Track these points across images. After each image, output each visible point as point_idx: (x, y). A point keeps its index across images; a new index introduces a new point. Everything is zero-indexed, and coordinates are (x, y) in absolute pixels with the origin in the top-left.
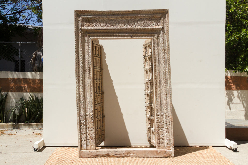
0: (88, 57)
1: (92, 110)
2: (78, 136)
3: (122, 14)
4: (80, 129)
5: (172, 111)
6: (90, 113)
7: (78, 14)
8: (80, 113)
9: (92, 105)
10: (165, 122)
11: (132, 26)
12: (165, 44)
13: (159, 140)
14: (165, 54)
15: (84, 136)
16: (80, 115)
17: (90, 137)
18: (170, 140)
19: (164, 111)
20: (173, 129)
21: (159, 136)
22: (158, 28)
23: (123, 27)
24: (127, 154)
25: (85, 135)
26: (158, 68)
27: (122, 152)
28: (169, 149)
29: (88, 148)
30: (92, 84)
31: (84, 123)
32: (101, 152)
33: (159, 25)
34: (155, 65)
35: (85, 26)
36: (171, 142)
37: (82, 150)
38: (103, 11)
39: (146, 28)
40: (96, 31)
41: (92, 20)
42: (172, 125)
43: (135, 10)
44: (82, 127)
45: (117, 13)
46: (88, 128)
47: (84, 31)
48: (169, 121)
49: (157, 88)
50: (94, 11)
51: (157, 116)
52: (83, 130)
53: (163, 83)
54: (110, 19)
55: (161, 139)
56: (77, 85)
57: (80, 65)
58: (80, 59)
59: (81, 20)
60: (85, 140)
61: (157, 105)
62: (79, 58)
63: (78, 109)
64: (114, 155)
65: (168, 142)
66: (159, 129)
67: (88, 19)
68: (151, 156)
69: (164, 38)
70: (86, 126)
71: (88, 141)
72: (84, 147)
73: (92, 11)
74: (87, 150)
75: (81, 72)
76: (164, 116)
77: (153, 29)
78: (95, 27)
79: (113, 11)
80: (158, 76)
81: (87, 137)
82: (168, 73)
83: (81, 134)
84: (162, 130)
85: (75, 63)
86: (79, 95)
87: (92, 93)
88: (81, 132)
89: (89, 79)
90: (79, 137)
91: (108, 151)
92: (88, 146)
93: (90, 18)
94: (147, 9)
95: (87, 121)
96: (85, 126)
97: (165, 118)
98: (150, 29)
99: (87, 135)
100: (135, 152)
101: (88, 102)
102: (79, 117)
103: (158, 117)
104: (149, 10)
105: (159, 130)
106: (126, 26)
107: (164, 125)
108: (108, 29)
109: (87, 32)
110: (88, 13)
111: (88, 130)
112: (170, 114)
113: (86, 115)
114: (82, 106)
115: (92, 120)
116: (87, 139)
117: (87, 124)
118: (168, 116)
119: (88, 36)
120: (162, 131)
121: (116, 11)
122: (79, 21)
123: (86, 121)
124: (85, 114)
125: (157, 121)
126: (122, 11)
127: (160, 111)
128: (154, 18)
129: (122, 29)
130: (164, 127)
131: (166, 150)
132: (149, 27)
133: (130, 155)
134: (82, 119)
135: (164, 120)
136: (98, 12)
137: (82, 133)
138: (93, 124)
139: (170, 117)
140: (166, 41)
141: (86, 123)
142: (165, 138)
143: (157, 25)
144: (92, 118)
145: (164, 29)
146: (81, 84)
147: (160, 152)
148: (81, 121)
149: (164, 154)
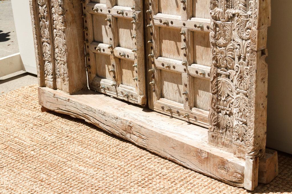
4: (39, 28)
13: (217, 113)
15: (47, 48)
21: (218, 100)
24: (126, 131)
25: (49, 47)
27: (114, 121)
29: (59, 85)
31: (46, 14)
32: (74, 106)
36: (247, 132)
37: (47, 88)
46: (56, 29)
48: (247, 49)
51: (215, 18)
52: (44, 33)
55: (224, 110)
60: (51, 62)
64: (98, 122)
66: (219, 71)
70: (53, 22)
71: (57, 66)
72: (49, 79)
74: (56, 88)
76: (235, 23)
81: (56, 55)
83: (41, 44)
84: (228, 76)
88: (40, 36)
92: (57, 80)
95: (53, 7)
96: (47, 23)
103: (216, 25)
105: (218, 75)
107: (233, 59)
111: (56, 35)
112: (253, 19)
117: (54, 17)
118: (248, 24)
120: (227, 80)
133: (132, 136)
137: (44, 42)
138: (61, 18)
139: (251, 32)
147: (207, 158)
148: (39, 5)
149: (218, 170)
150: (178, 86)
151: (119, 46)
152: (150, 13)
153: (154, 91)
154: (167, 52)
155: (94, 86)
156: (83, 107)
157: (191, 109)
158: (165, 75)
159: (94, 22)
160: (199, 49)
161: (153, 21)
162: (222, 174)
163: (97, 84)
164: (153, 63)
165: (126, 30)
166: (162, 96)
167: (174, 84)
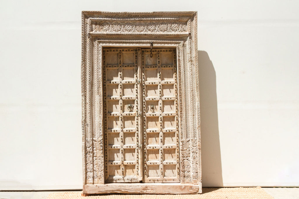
0: (98, 68)
1: (101, 134)
2: (83, 166)
3: (140, 16)
4: (86, 157)
5: (200, 136)
6: (98, 138)
7: (86, 15)
8: (85, 138)
9: (102, 128)
10: (191, 150)
11: (152, 32)
12: (192, 53)
13: (184, 172)
14: (193, 66)
15: (90, 166)
16: (85, 139)
17: (98, 168)
18: (197, 172)
19: (191, 136)
20: (201, 159)
21: (184, 168)
22: (184, 34)
23: (142, 32)
24: (144, 189)
25: (92, 165)
26: (184, 83)
27: (137, 187)
28: (196, 183)
29: (95, 182)
30: (102, 102)
31: (91, 151)
32: (111, 187)
33: (185, 31)
34: (181, 80)
35: (95, 31)
36: (199, 175)
37: (87, 185)
38: (117, 13)
39: (169, 34)
40: (108, 37)
41: (102, 23)
42: (200, 154)
43: (157, 12)
44: (88, 155)
45: (134, 15)
46: (96, 157)
47: (93, 36)
48: (196, 149)
49: (183, 107)
50: (106, 13)
51: (182, 142)
52: (89, 159)
53: (189, 101)
54: (126, 22)
55: (186, 171)
56: (83, 102)
57: (88, 79)
58: (88, 71)
59: (89, 23)
60: (92, 172)
61: (182, 128)
62: (86, 69)
63: (83, 132)
64: (127, 190)
65: (194, 175)
66: (184, 158)
67: (98, 22)
68: (174, 192)
69: (191, 46)
70: (94, 154)
71: (95, 173)
72: (90, 180)
73: (103, 13)
74: (93, 184)
75: (88, 87)
76: (190, 142)
77: (178, 35)
78: (107, 32)
79: (129, 13)
80: (184, 92)
81: (94, 168)
82: (195, 89)
83: (86, 164)
84: (188, 159)
85: (81, 75)
86: (85, 116)
87: (102, 113)
88: (86, 161)
89: (98, 96)
90: (84, 168)
91: (120, 186)
92: (95, 179)
93: (101, 21)
94: (170, 11)
96: (92, 154)
97: (191, 145)
98: (175, 35)
99: (93, 166)
100: (153, 187)
101: (96, 123)
102: (84, 142)
103: (183, 144)
104: (173, 12)
105: (184, 160)
106: (145, 31)
107: (190, 153)
108: (123, 35)
109: (97, 37)
110: (99, 14)
111: (96, 159)
112: (198, 140)
113: (93, 140)
114: (89, 129)
115: (101, 146)
116: (93, 170)
117: (95, 151)
118: (196, 142)
119: (98, 42)
121: (133, 13)
122: (87, 24)
123: (93, 148)
124: (93, 138)
125: (182, 149)
126: (140, 13)
127: (185, 136)
128: (179, 22)
129: (140, 35)
130: (190, 157)
131: (192, 185)
132: (173, 33)
133: (147, 190)
134: (88, 145)
135: (191, 148)
136: (110, 13)
137: (88, 163)
138: (101, 151)
139: (198, 144)
140: (194, 49)
141: (93, 150)
142: (191, 169)
143: (183, 30)
144: (101, 144)
145: (192, 35)
146: (88, 101)
147: (185, 187)
148: (87, 147)
149: (189, 190)
150: (156, 171)
151: (125, 160)
152: (145, 145)
153: (146, 174)
154: (151, 159)
155: (109, 180)
156: (117, 186)
157: (164, 177)
158: (150, 167)
159: (110, 153)
160: (166, 155)
161: (146, 148)
162: (191, 191)
163: (111, 179)
164: (146, 163)
165: (129, 153)
166: (148, 176)
167: (154, 170)
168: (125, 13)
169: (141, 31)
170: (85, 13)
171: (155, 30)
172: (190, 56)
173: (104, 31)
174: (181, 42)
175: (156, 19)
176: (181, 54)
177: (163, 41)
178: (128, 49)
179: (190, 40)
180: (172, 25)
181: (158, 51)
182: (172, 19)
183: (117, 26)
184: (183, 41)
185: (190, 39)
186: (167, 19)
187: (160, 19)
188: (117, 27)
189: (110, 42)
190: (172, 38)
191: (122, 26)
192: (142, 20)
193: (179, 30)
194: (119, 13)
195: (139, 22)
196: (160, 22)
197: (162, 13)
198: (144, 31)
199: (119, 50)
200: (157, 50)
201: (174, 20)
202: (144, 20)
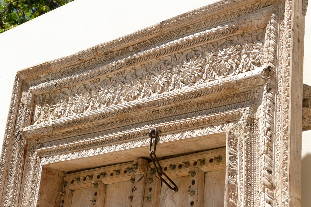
3: (131, 49)
7: (24, 81)
11: (160, 92)
43: (169, 21)
54: (103, 77)
67: (48, 96)
79: (103, 46)
93: (52, 89)
106: (143, 96)
110: (47, 70)
119: (38, 154)
121: (113, 43)
168: (96, 50)
169: (135, 98)
170: (23, 77)
171: (169, 83)
172: (267, 165)
173: (55, 119)
174: (243, 109)
175: (169, 44)
176: (241, 164)
177: (188, 120)
178: (117, 167)
179: (270, 95)
180: (216, 55)
181: (195, 163)
182: (214, 30)
183: (83, 94)
184: (248, 108)
185: (268, 92)
186: (199, 37)
187: (179, 41)
188: (80, 100)
189: (61, 151)
190: (216, 101)
191: (93, 93)
192: (134, 59)
193: (240, 66)
194: (83, 54)
195: (129, 69)
196: (185, 54)
197: (184, 21)
198: (142, 94)
199: (96, 173)
200: (193, 159)
201: (224, 33)
202: (141, 58)
